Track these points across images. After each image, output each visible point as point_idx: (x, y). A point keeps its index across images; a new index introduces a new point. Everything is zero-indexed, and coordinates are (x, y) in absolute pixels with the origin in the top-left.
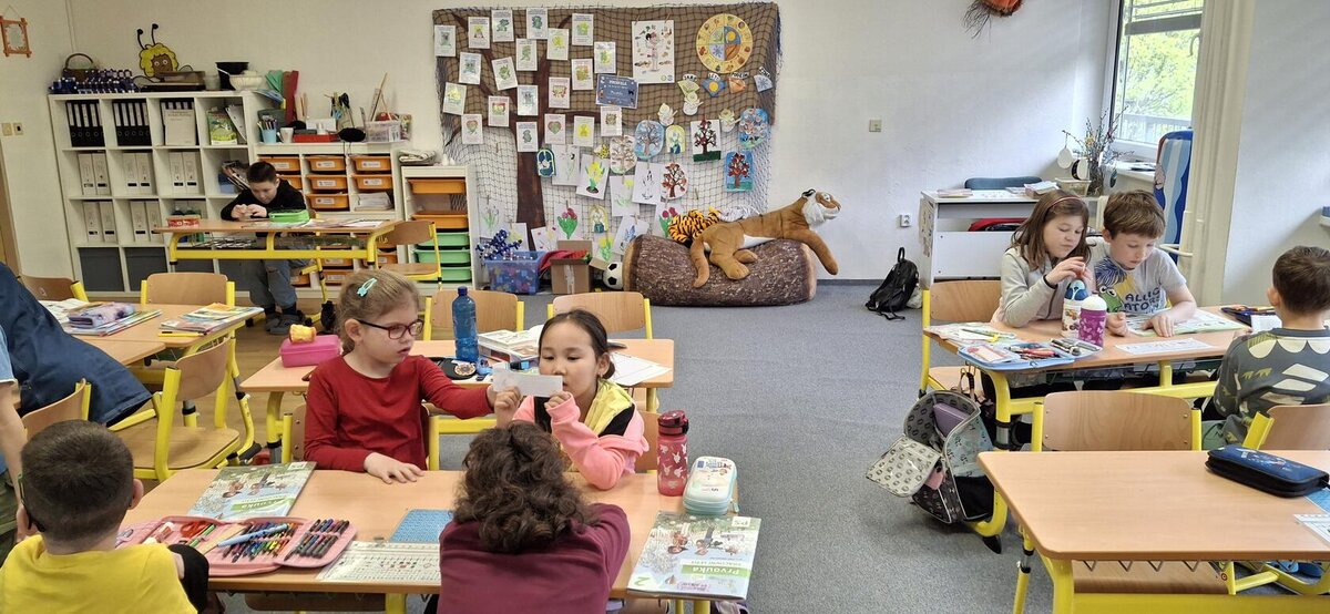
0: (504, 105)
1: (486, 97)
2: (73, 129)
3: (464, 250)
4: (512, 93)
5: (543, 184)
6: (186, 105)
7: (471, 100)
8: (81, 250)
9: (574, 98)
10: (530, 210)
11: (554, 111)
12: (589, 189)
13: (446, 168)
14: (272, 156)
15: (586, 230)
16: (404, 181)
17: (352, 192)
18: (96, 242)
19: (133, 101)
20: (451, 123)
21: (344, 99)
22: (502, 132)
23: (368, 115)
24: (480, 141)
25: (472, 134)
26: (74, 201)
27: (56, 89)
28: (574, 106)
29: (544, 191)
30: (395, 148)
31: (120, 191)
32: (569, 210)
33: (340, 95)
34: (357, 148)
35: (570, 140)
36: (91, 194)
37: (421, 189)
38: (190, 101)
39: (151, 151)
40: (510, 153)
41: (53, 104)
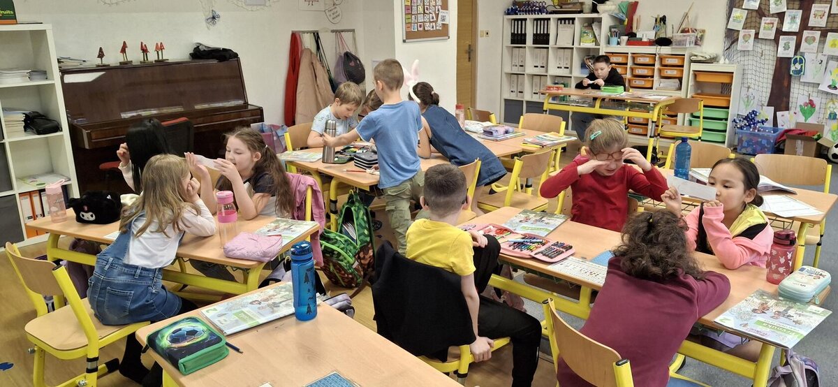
0: (773, 24)
1: (761, 18)
2: (513, 35)
3: (724, 121)
4: (781, 16)
5: (793, 81)
6: (571, 21)
7: (749, 20)
8: (506, 100)
9: (831, 19)
10: (779, 98)
11: (812, 28)
12: (829, 86)
13: (722, 65)
14: (613, 53)
15: (821, 116)
16: (691, 72)
17: (656, 78)
18: (513, 97)
19: (544, 19)
20: (732, 36)
21: (663, 19)
22: (768, 42)
23: (675, 30)
24: (750, 48)
25: (746, 42)
26: (507, 74)
27: (509, 13)
28: (829, 25)
29: (792, 85)
30: (689, 50)
31: (530, 70)
32: (811, 101)
33: (661, 16)
34: (665, 50)
35: (820, 50)
36: (515, 70)
37: (701, 78)
38: (573, 19)
39: (548, 48)
40: (771, 58)
41: (505, 20)
